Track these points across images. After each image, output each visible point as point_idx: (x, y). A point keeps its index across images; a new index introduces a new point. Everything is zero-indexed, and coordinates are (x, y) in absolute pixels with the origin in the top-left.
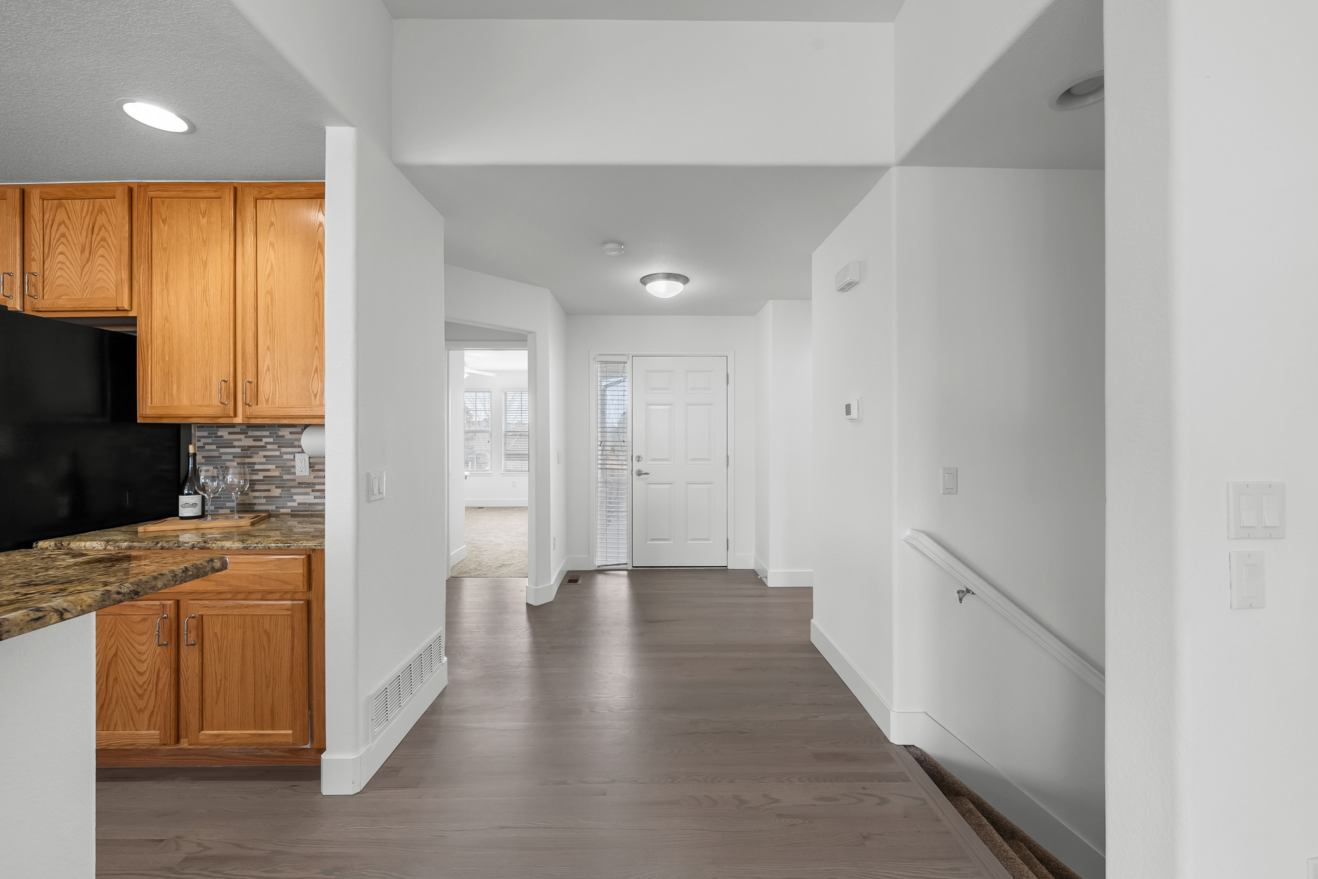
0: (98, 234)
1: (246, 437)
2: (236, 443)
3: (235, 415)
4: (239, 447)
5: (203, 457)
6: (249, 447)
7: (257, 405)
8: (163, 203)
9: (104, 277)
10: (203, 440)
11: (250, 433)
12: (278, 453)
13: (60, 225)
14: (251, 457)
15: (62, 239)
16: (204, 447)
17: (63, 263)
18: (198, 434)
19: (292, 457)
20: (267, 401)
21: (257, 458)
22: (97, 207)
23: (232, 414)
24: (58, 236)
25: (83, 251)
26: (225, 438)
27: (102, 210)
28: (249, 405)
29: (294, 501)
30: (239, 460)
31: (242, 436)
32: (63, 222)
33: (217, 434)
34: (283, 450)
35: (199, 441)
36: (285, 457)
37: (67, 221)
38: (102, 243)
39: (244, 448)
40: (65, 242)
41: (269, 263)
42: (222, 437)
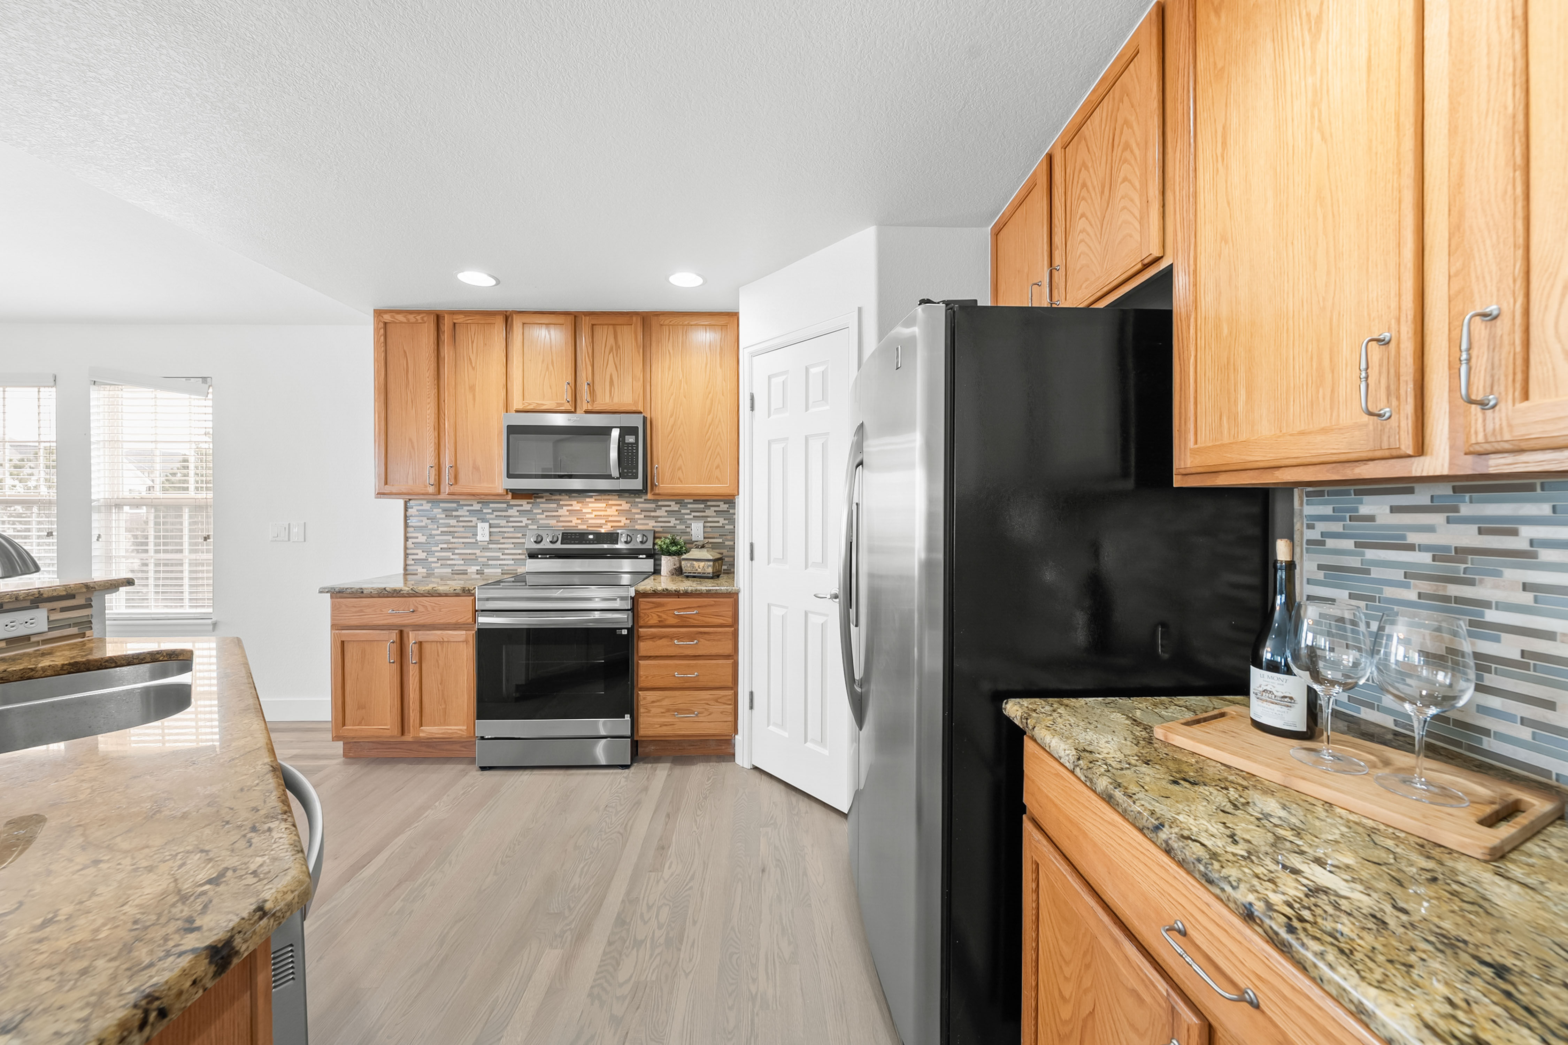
0: (1119, 144)
1: (1449, 521)
2: (1413, 538)
3: (1421, 449)
4: (1422, 548)
5: (1320, 567)
6: (1462, 553)
7: (1526, 396)
10: (1321, 526)
11: (1466, 509)
13: (1080, 171)
14: (1471, 583)
15: (1083, 193)
16: (1323, 543)
17: (1083, 231)
18: (1309, 510)
21: (1496, 587)
22: (1117, 95)
23: (1407, 445)
24: (1078, 190)
25: (1103, 192)
26: (1379, 521)
27: (1123, 92)
28: (1483, 404)
30: (1426, 587)
31: (1438, 519)
32: (1084, 164)
33: (1356, 510)
35: (1311, 527)
37: (1087, 157)
38: (1125, 155)
39: (1440, 554)
40: (1086, 194)
42: (1371, 518)
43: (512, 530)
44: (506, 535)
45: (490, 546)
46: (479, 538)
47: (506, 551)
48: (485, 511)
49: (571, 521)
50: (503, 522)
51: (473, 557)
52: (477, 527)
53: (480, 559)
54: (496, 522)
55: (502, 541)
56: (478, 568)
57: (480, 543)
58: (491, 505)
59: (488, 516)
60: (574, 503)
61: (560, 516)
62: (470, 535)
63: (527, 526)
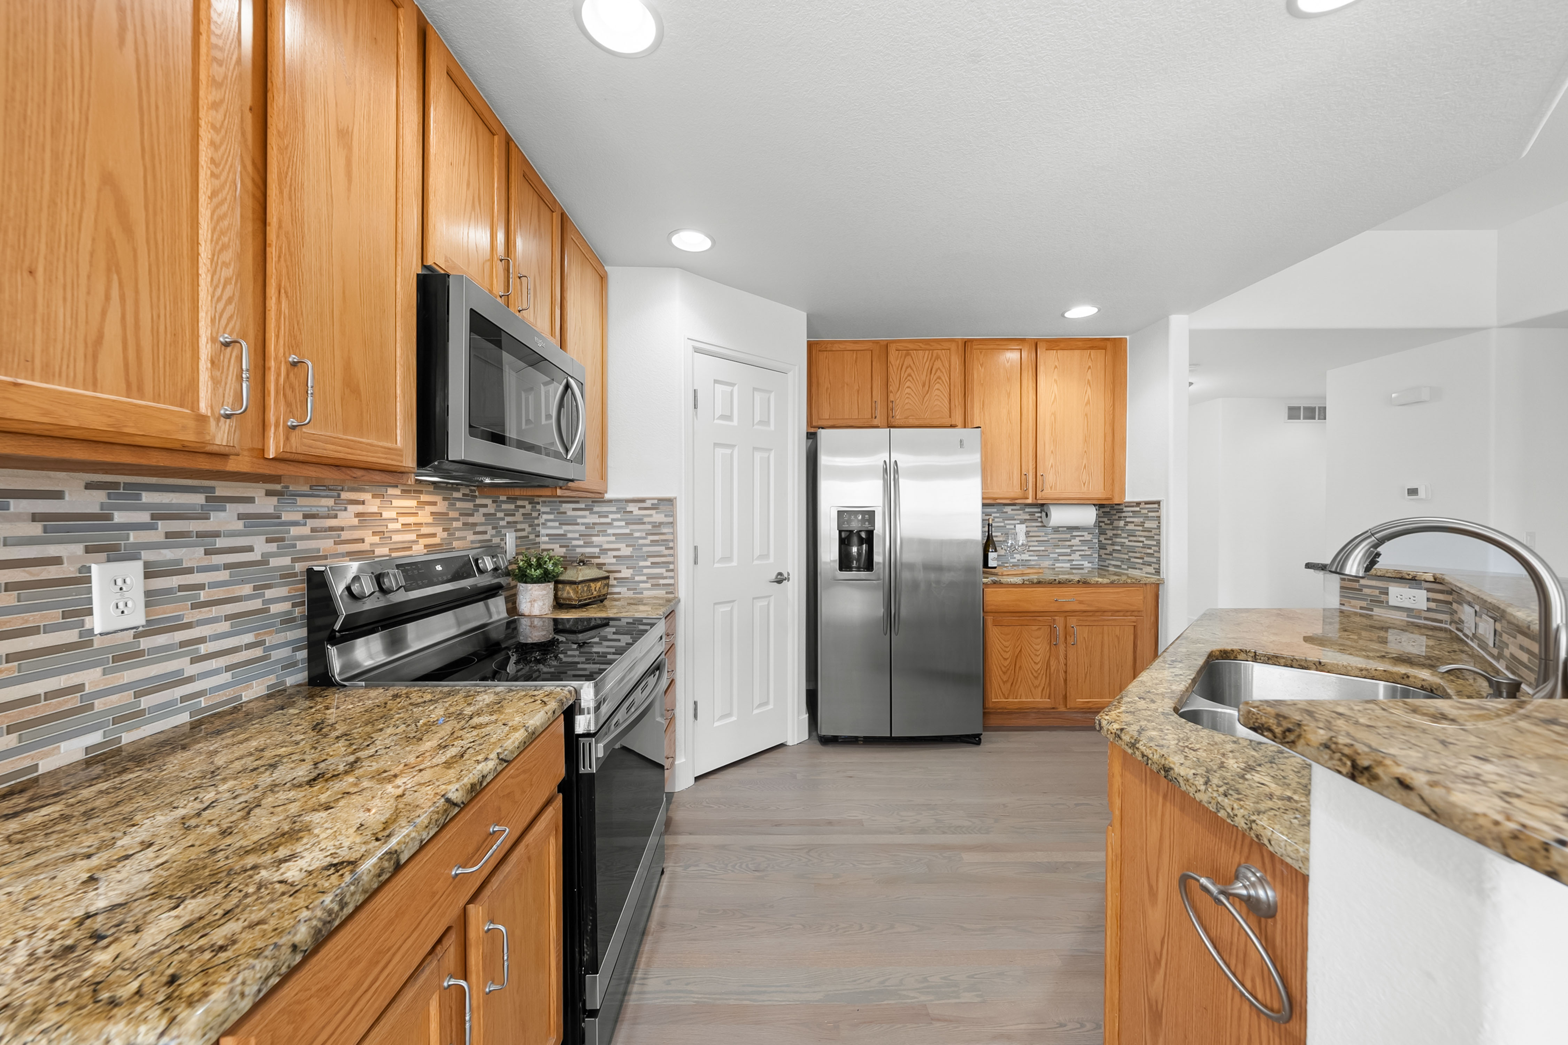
0: (935, 374)
8: (981, 353)
9: (939, 404)
12: (1002, 524)
13: (907, 368)
15: (909, 378)
17: (909, 394)
19: (1013, 527)
20: (1051, 488)
22: (935, 355)
24: (906, 375)
25: (924, 386)
27: (938, 357)
28: (1042, 491)
29: (1015, 558)
32: (910, 366)
34: (1006, 522)
36: (1008, 527)
37: (912, 365)
38: (938, 380)
40: (911, 380)
41: (1054, 395)
43: (224, 575)
44: (203, 596)
45: (145, 643)
46: (98, 623)
47: (203, 649)
48: (119, 517)
49: (363, 541)
50: (192, 556)
51: (72, 701)
52: (88, 580)
53: (99, 705)
54: (168, 554)
55: (191, 616)
56: (96, 738)
57: (97, 643)
58: (147, 497)
59: (134, 537)
60: (367, 496)
61: (342, 529)
62: (55, 616)
63: (264, 562)
